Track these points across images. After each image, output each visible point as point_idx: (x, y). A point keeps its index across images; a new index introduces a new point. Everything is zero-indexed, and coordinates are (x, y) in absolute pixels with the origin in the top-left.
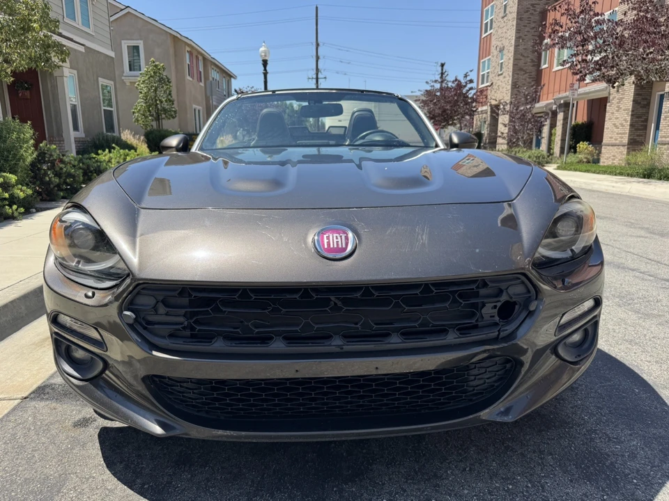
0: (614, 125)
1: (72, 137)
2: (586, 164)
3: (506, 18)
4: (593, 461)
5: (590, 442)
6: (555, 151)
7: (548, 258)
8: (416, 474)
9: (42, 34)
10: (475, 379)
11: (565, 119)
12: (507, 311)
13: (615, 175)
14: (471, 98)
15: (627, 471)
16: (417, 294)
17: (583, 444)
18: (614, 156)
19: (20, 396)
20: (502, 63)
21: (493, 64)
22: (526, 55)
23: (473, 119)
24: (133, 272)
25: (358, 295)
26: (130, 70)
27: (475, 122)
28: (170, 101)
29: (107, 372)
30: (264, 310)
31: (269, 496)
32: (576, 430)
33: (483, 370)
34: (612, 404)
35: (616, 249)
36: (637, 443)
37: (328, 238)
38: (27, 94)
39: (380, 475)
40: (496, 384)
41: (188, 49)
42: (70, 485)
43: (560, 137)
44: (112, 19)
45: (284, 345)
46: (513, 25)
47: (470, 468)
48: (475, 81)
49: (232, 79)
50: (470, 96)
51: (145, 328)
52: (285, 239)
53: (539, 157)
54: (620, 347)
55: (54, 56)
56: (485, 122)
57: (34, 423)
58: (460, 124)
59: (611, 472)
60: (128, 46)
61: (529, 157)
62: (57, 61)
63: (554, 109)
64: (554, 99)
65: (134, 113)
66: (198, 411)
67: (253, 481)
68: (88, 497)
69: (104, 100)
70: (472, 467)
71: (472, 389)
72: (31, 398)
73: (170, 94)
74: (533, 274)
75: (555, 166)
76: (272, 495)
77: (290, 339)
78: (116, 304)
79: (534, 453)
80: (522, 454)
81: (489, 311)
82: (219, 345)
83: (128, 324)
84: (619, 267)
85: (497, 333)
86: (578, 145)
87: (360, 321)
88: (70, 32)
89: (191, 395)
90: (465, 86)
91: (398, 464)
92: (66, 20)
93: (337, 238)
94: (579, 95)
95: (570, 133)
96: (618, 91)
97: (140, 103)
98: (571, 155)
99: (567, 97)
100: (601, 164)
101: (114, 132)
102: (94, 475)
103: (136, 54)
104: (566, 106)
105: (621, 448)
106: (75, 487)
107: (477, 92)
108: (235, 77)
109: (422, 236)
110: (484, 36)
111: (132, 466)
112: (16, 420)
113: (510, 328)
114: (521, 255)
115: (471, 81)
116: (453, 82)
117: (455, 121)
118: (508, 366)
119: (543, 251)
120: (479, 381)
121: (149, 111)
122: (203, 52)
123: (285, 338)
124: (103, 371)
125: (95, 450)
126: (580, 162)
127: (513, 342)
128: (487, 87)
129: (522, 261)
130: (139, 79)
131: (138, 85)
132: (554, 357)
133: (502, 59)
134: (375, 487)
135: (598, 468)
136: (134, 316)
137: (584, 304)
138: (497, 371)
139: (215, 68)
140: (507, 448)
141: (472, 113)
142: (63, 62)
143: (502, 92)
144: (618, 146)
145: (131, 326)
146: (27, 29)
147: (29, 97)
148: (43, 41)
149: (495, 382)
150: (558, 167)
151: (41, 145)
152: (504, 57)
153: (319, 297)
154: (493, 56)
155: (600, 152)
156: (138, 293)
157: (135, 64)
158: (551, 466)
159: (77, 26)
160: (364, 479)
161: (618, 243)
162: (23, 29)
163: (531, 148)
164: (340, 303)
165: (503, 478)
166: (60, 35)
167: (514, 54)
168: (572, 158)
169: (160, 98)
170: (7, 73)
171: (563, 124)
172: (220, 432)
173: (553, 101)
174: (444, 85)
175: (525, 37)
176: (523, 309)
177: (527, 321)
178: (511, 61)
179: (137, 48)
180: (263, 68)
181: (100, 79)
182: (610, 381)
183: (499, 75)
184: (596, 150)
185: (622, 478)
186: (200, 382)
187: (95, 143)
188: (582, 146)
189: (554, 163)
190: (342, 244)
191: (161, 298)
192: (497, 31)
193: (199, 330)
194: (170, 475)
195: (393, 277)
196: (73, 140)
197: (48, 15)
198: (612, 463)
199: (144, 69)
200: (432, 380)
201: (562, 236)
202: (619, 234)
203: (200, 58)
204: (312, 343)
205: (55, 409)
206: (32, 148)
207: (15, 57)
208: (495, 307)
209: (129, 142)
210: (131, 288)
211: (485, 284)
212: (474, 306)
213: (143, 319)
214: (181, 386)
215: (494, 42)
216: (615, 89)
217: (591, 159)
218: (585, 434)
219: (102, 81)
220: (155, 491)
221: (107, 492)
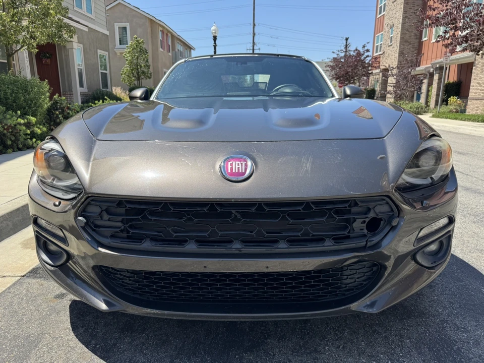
0: (478, 83)
1: (79, 91)
2: (455, 114)
3: (395, 3)
4: (444, 346)
5: (442, 330)
6: (431, 103)
7: (411, 184)
8: (301, 348)
9: (57, 18)
10: (347, 278)
11: (440, 79)
12: (374, 225)
13: (478, 122)
14: (367, 64)
15: (471, 356)
16: (300, 210)
17: (436, 332)
18: (477, 107)
19: (20, 275)
20: (392, 37)
21: (385, 38)
22: (410, 30)
23: (369, 79)
24: (85, 187)
25: (253, 209)
26: (120, 44)
27: (370, 81)
28: (148, 66)
29: (70, 262)
30: (181, 219)
31: (186, 359)
32: (431, 320)
33: (354, 272)
34: (462, 300)
35: (475, 179)
36: (481, 333)
37: (232, 165)
38: (48, 61)
39: (272, 348)
40: (364, 283)
41: (161, 29)
42: (44, 342)
43: (435, 93)
44: (108, 8)
45: (196, 247)
46: (401, 8)
47: (344, 346)
48: (371, 50)
49: (192, 50)
50: (367, 62)
51: (94, 230)
52: (199, 165)
53: (418, 108)
54: (472, 255)
55: (65, 34)
56: (378, 81)
57: (26, 295)
58: (359, 82)
59: (458, 355)
60: (119, 27)
61: (411, 108)
62: (67, 37)
63: (431, 71)
64: (432, 64)
65: (122, 74)
66: (134, 294)
67: (176, 347)
68: (56, 352)
69: (101, 66)
70: (345, 345)
71: (345, 286)
72: (28, 276)
73: (147, 61)
74: (397, 196)
75: (431, 115)
76: (189, 359)
77: (201, 242)
78: (73, 211)
79: (396, 336)
80: (386, 337)
81: (359, 225)
82: (147, 245)
83: (81, 227)
84: (475, 193)
85: (365, 243)
86: (449, 99)
87: (255, 230)
88: (78, 17)
89: (128, 281)
90: (363, 54)
91: (288, 340)
92: (76, 9)
93: (238, 165)
94: (451, 60)
95: (443, 90)
96: (482, 57)
97: (126, 68)
98: (443, 106)
99: (442, 62)
100: (467, 113)
101: (107, 88)
102: (62, 336)
103: (124, 33)
104: (441, 69)
105: (467, 336)
106: (47, 344)
107: (372, 59)
108: (194, 49)
109: (306, 164)
110: (378, 16)
111: (90, 330)
112: (14, 292)
113: (376, 239)
114: (386, 181)
115: (368, 51)
116: (354, 51)
117: (355, 81)
118: (375, 269)
119: (406, 178)
120: (350, 280)
121: (133, 73)
122: (172, 31)
123: (197, 241)
124: (67, 261)
125: (65, 318)
126: (451, 111)
127: (378, 250)
128: (379, 55)
129: (387, 185)
130: (125, 51)
131: (125, 54)
132: (413, 262)
133: (391, 34)
134: (268, 357)
135: (447, 352)
136: (85, 221)
137: (440, 221)
138: (366, 273)
139: (180, 42)
140: (375, 331)
141: (368, 75)
142: (71, 38)
143: (391, 59)
144: (481, 99)
145: (83, 228)
146: (46, 14)
147: (49, 64)
148: (57, 23)
149: (365, 280)
150: (433, 115)
151: (55, 96)
152: (394, 32)
153: (222, 210)
154: (385, 32)
155: (466, 105)
156: (89, 204)
157: (124, 40)
158: (408, 347)
159: (83, 13)
160: (260, 350)
161: (476, 173)
162: (44, 14)
163: (412, 101)
164: (239, 215)
165: (369, 356)
166: (70, 19)
167: (402, 30)
168: (444, 109)
169: (141, 64)
170: (33, 46)
171: (438, 83)
172: (149, 310)
173: (431, 65)
174: (347, 53)
175: (410, 17)
176: (387, 224)
177: (391, 234)
178: (399, 35)
179: (125, 28)
180: (213, 42)
181: (99, 51)
182: (462, 282)
183: (389, 46)
184: (463, 103)
185: (466, 361)
186: (134, 272)
187: (94, 96)
188: (452, 100)
189: (430, 113)
190: (242, 170)
191: (104, 208)
192: (388, 13)
193: (133, 233)
194: (116, 339)
195: (280, 197)
196: (79, 94)
197: (61, 4)
198: (458, 348)
199: (130, 43)
200: (313, 278)
201: (423, 166)
202: (478, 167)
203: (169, 35)
204: (217, 246)
205: (42, 285)
206: (48, 99)
207: (38, 34)
208: (364, 222)
209: (118, 96)
210: (83, 200)
211: (356, 204)
212: (347, 220)
213: (93, 223)
214: (120, 274)
215: (386, 21)
216: (480, 56)
217: (459, 109)
218: (438, 323)
219: (100, 52)
220: (104, 350)
221: (70, 349)
